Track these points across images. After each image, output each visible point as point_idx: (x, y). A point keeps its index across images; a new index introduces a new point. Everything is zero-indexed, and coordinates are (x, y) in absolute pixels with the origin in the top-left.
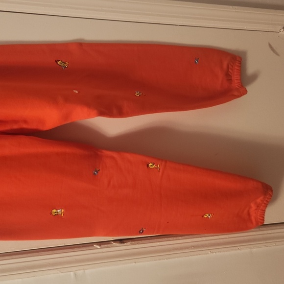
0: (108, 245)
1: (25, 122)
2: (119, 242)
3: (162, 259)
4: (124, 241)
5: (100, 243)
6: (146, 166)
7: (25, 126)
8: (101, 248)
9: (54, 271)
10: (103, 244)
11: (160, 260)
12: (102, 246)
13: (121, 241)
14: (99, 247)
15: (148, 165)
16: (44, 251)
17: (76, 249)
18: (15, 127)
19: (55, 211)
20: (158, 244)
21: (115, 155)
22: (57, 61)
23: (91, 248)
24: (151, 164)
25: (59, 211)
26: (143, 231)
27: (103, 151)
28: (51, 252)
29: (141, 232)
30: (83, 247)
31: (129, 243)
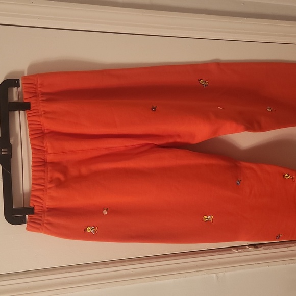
0: (245, 250)
1: (179, 136)
2: (253, 247)
3: (292, 263)
4: (258, 246)
5: (237, 248)
6: (282, 177)
7: (178, 140)
8: (239, 252)
9: (202, 273)
10: (240, 249)
11: (289, 264)
12: (239, 250)
13: (255, 246)
14: (236, 251)
15: (284, 176)
16: (190, 254)
17: (217, 253)
18: (171, 141)
19: (206, 217)
20: (287, 249)
21: (254, 166)
22: (199, 80)
23: (230, 252)
24: (286, 175)
25: (209, 217)
26: (279, 237)
27: (242, 163)
28: (197, 255)
29: (278, 237)
30: (223, 251)
31: (261, 248)
